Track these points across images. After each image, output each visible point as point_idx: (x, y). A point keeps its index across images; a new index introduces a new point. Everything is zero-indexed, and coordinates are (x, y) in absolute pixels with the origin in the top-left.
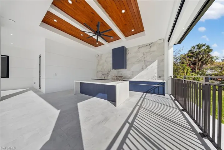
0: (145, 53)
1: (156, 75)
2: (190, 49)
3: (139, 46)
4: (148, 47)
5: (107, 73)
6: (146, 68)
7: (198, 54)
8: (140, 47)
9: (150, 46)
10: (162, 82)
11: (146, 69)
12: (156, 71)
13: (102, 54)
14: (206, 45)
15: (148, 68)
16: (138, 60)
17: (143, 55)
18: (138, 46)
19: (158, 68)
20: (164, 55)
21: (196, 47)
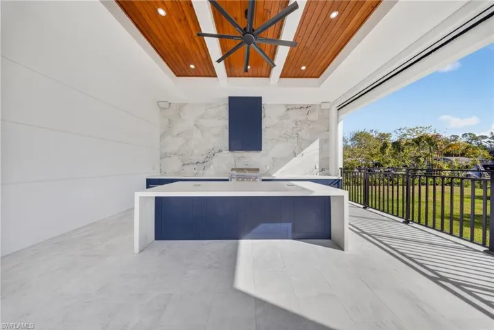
0: (299, 123)
1: (318, 167)
3: (289, 105)
4: (305, 111)
5: (201, 159)
6: (299, 153)
8: (289, 108)
9: (308, 109)
10: (336, 180)
11: (301, 154)
12: (317, 158)
13: (184, 105)
15: (303, 153)
16: (285, 133)
17: (295, 126)
18: (286, 105)
19: (320, 153)
20: (328, 131)
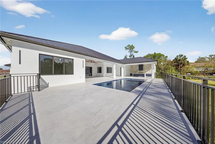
2: (175, 57)
7: (179, 60)
14: (184, 56)
21: (179, 56)
